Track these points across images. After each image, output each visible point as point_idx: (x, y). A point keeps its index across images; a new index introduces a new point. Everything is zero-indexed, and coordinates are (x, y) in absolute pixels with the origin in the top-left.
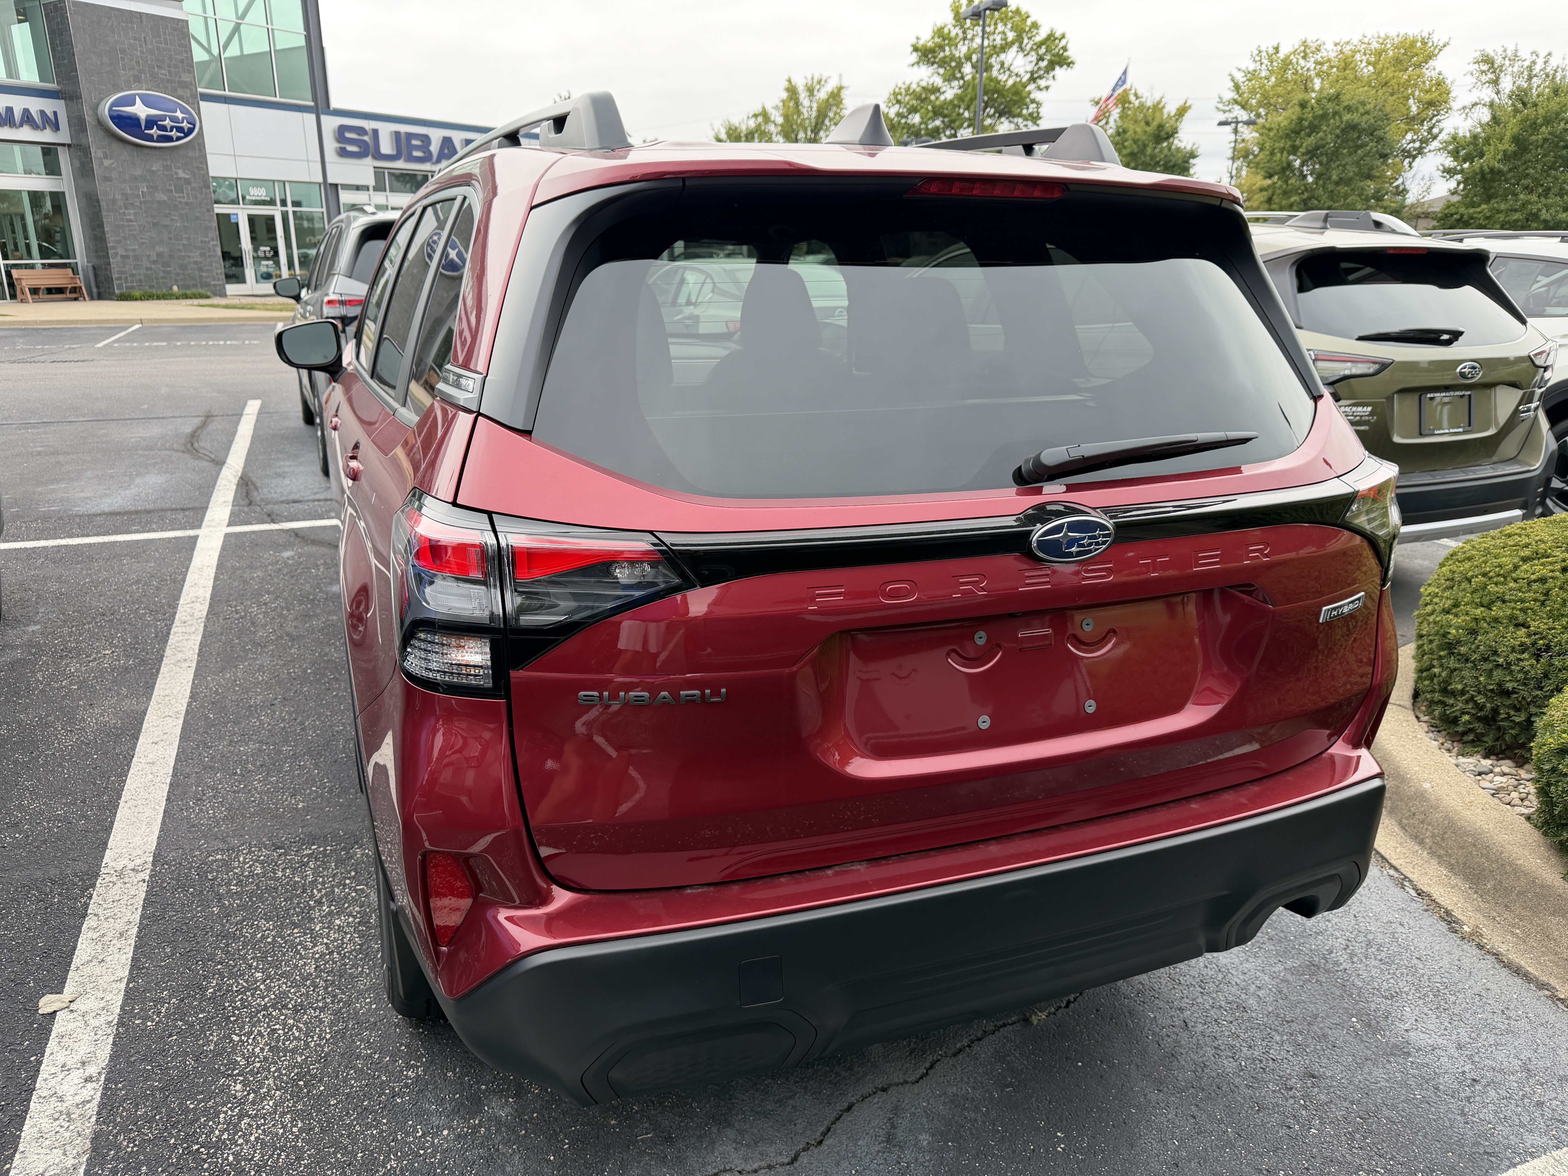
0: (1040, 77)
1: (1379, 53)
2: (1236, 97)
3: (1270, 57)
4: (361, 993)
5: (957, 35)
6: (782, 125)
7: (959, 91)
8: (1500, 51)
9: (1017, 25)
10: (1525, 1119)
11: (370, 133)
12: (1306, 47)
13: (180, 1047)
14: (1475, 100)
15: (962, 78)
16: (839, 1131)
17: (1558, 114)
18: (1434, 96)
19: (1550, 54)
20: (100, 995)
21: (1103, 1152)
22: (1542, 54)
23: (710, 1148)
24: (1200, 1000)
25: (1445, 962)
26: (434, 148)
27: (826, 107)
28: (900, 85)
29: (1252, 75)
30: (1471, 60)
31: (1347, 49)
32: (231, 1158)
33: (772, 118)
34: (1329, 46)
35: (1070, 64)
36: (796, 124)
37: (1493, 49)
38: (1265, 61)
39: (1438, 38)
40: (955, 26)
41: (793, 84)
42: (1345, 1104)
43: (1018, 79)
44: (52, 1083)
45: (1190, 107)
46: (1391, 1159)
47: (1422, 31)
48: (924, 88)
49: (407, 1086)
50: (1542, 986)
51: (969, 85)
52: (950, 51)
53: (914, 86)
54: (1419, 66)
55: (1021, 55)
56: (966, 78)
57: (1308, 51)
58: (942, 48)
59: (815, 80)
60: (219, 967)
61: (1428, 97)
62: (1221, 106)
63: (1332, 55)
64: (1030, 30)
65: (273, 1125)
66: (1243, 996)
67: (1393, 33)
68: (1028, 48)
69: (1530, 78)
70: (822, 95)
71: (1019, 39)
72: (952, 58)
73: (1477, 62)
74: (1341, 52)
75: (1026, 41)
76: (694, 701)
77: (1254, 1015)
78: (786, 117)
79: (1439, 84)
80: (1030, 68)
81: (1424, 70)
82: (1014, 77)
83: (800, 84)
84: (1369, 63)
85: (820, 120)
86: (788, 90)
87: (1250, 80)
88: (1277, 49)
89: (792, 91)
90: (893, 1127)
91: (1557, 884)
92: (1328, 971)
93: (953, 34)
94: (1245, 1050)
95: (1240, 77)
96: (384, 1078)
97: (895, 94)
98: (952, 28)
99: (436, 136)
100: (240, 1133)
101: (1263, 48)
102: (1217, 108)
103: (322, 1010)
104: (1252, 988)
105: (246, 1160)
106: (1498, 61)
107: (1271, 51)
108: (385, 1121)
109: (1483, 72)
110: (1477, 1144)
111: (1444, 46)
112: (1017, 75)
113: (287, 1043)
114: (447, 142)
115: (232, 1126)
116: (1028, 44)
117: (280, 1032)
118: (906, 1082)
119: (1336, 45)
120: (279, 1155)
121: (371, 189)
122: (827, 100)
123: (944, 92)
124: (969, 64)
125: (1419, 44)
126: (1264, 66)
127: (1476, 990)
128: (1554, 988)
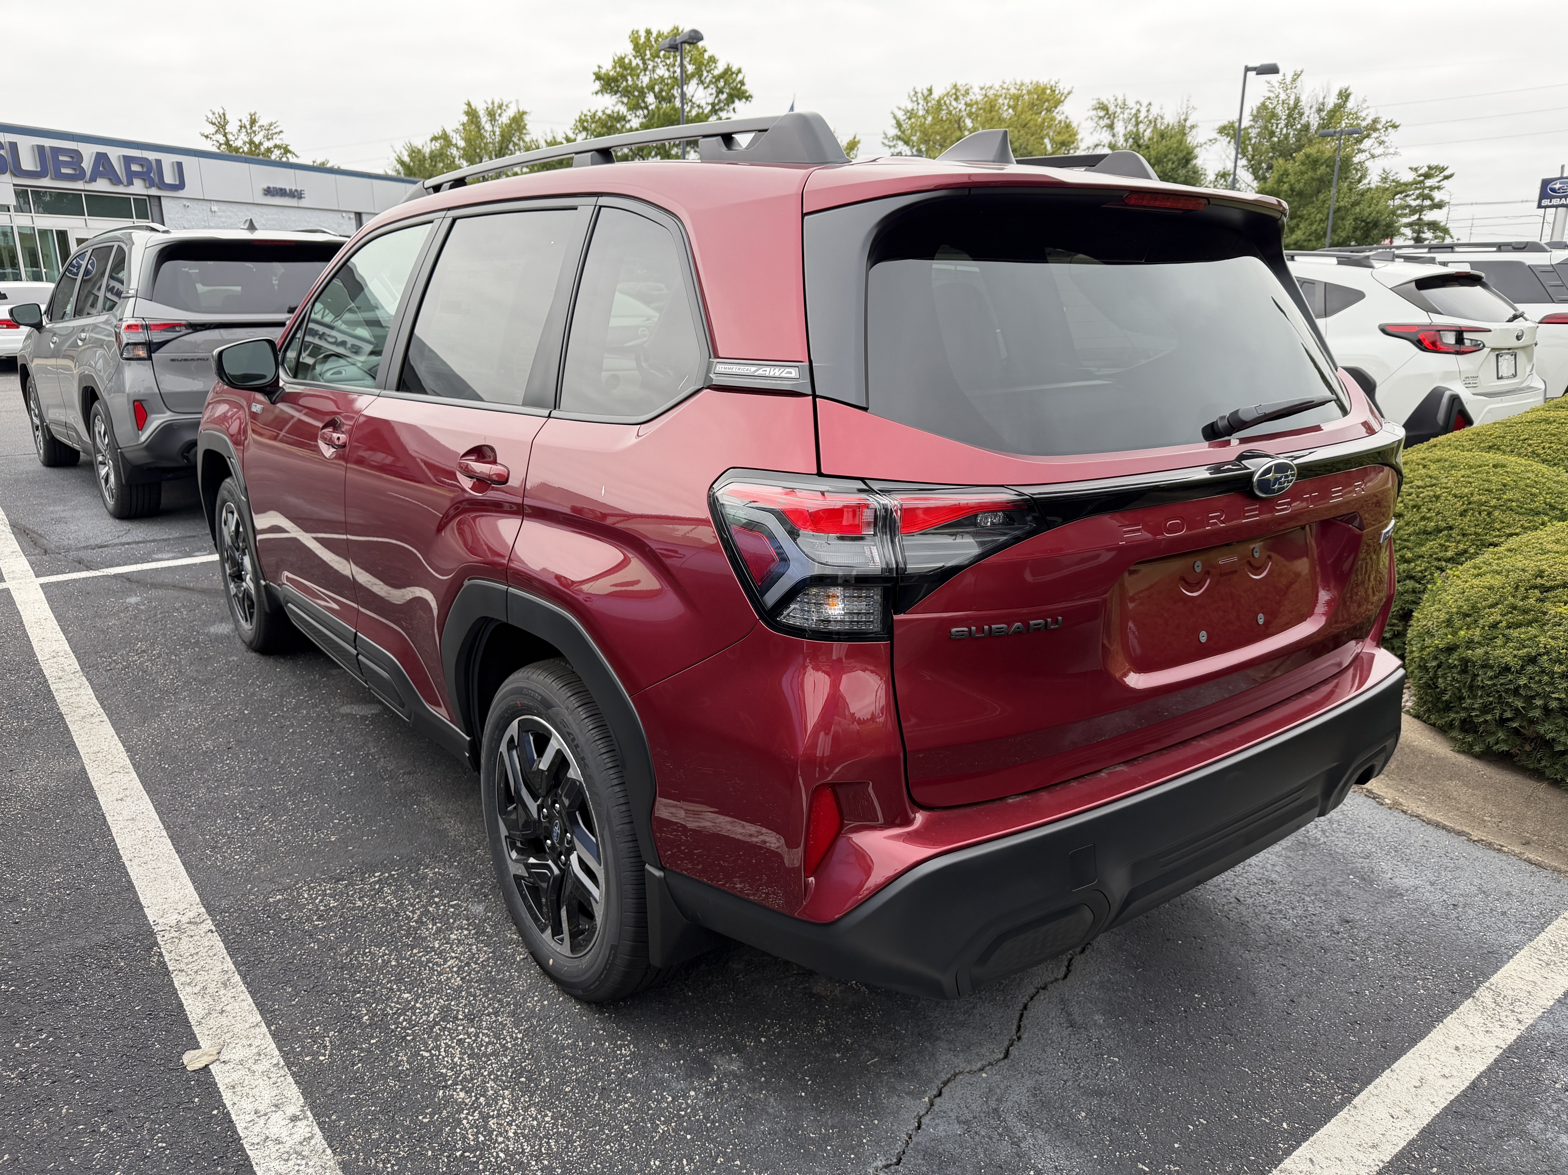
0: (721, 109)
1: (1017, 98)
2: (899, 133)
3: (925, 99)
4: (524, 995)
5: (637, 64)
6: (464, 149)
7: (644, 120)
8: (1112, 100)
9: (696, 59)
10: (1501, 925)
11: (7, 146)
12: (957, 90)
13: (372, 1072)
14: (1097, 142)
15: (647, 108)
16: (1028, 1026)
17: (1166, 156)
18: (1065, 137)
19: (1150, 104)
20: (245, 1042)
21: (1236, 1002)
22: (1145, 104)
23: (933, 1059)
24: (1237, 881)
25: (1388, 827)
26: (87, 164)
27: (510, 131)
28: (585, 112)
29: (911, 114)
30: (1090, 107)
31: (991, 93)
32: (502, 1155)
33: (454, 141)
34: (976, 90)
35: (748, 98)
36: (479, 147)
37: (1107, 97)
38: (921, 102)
39: (1063, 87)
40: (635, 57)
41: (473, 107)
42: (1381, 937)
43: (701, 111)
44: (257, 1129)
45: (859, 142)
46: (1432, 968)
47: (1050, 80)
48: (609, 116)
49: (627, 1062)
50: (1459, 833)
51: (654, 115)
52: (633, 80)
53: (600, 114)
54: (1049, 110)
55: (701, 87)
56: (650, 108)
57: (958, 94)
58: (624, 78)
59: (496, 105)
60: (358, 995)
61: (1059, 138)
62: (886, 141)
63: (979, 98)
64: (708, 63)
65: (523, 1119)
66: (1266, 873)
67: (1027, 81)
68: (708, 80)
69: (1137, 124)
70: (504, 119)
71: (698, 73)
72: (635, 87)
73: (1095, 109)
74: (986, 95)
75: (705, 74)
76: (1039, 629)
77: (1281, 885)
78: (468, 140)
79: (1068, 126)
80: (710, 100)
81: (1054, 114)
82: (696, 109)
83: (481, 109)
84: (1009, 107)
85: (504, 145)
86: (467, 113)
87: (910, 118)
88: (930, 91)
89: (472, 114)
90: (1069, 1014)
91: (1449, 755)
92: (1313, 846)
93: (634, 64)
94: (1290, 911)
95: (901, 116)
96: (601, 1060)
97: (581, 121)
98: (633, 59)
99: (88, 152)
100: (495, 1133)
101: (918, 90)
102: (884, 144)
103: (496, 1014)
104: (1269, 867)
105: (517, 1153)
106: (1112, 109)
107: (926, 93)
108: (629, 1095)
109: (1100, 118)
110: (1480, 947)
111: (1069, 94)
112: (699, 106)
113: (483, 1048)
114: (101, 158)
115: (482, 1127)
116: (707, 77)
117: (467, 1040)
118: (1056, 980)
119: (982, 89)
120: (548, 1143)
121: (12, 209)
122: (510, 125)
123: (629, 121)
124: (652, 95)
125: (1048, 91)
126: (920, 107)
127: (1420, 842)
128: (1468, 833)
